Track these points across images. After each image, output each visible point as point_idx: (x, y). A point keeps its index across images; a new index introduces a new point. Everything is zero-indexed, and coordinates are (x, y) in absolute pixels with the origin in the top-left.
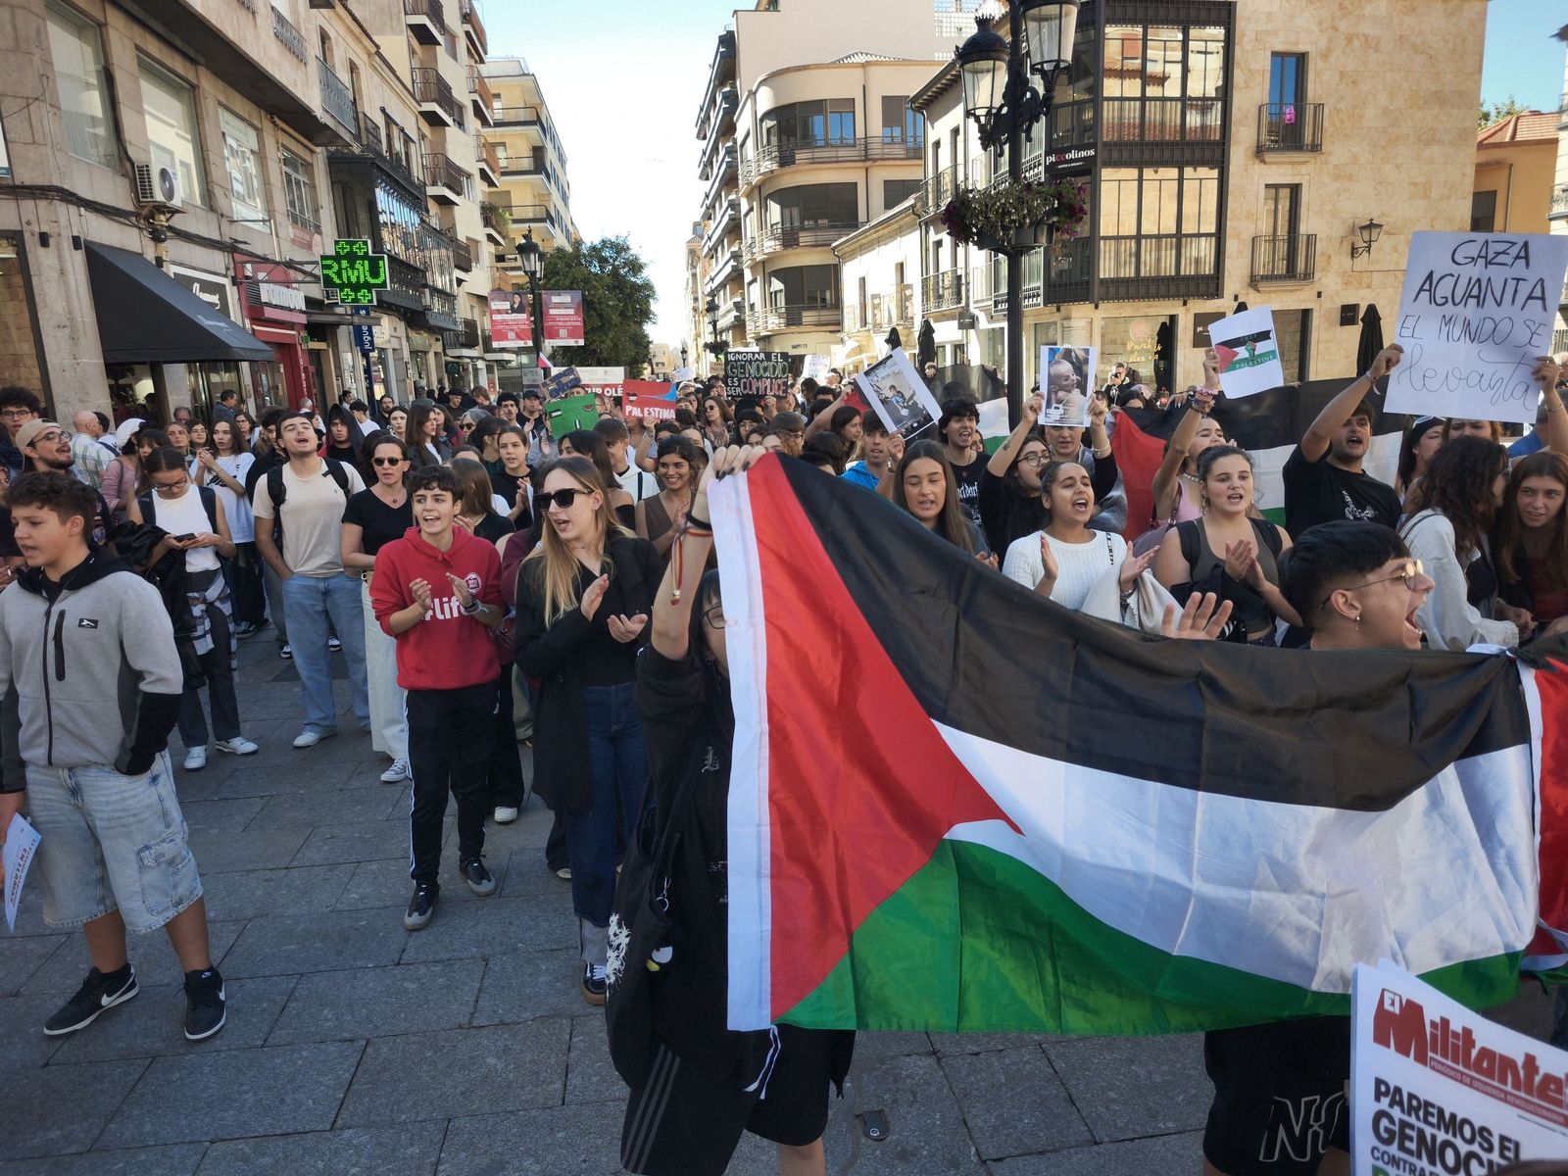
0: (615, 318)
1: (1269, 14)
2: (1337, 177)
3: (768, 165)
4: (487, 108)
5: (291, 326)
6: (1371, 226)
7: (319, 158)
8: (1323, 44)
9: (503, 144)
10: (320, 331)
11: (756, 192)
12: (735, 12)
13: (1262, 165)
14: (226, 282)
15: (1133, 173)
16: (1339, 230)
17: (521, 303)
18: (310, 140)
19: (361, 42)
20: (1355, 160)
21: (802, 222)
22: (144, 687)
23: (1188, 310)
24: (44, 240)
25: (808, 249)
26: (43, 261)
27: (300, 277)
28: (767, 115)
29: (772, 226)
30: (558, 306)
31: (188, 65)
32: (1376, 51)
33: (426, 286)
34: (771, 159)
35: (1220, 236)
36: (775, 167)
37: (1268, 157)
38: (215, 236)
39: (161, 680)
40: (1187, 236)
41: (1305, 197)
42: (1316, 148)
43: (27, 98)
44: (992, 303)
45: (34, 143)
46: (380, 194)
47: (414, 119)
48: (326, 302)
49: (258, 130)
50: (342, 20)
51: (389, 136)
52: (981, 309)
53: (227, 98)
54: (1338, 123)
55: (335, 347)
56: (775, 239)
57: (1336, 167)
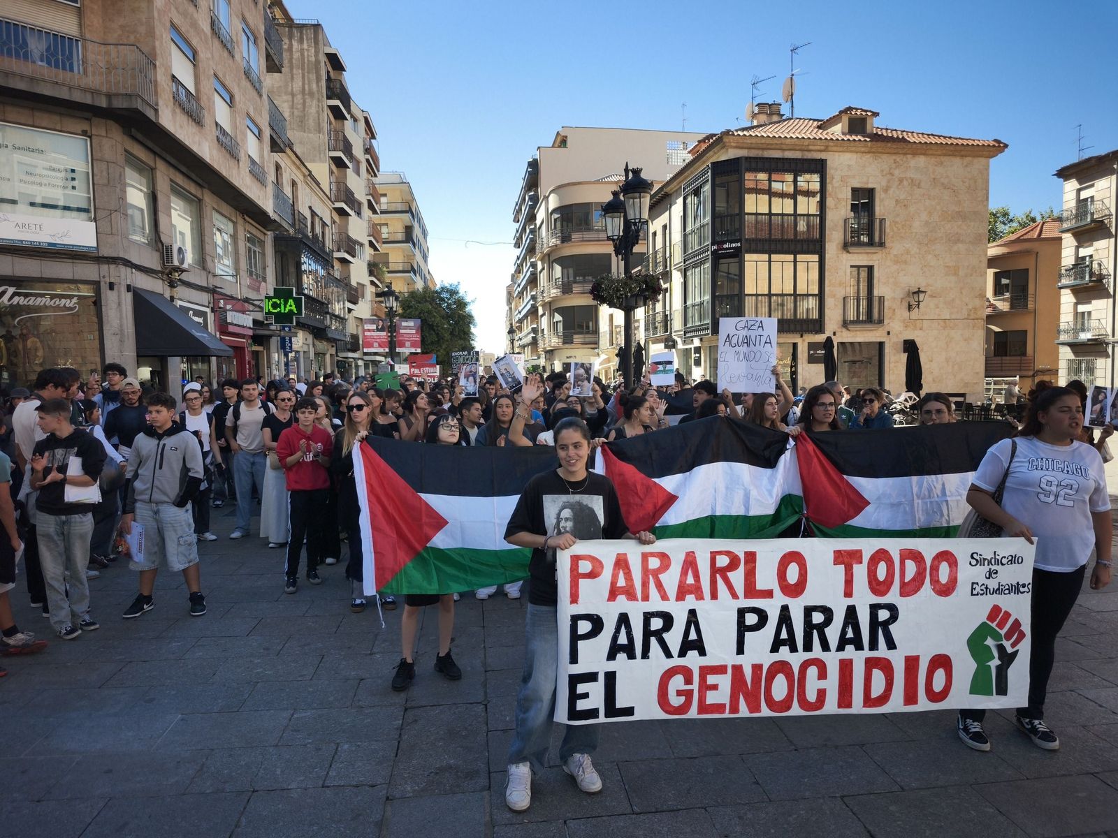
0: (447, 336)
1: (849, 166)
2: (896, 262)
3: (554, 241)
4: (377, 204)
5: (243, 336)
6: (919, 292)
7: (269, 238)
8: (884, 183)
9: (387, 224)
10: (260, 340)
11: (547, 258)
12: (539, 148)
13: (848, 254)
14: (208, 310)
15: (766, 257)
16: (900, 294)
17: (383, 326)
18: (264, 228)
19: (300, 169)
20: (908, 252)
21: (575, 278)
22: (190, 474)
23: (804, 340)
24: (111, 286)
25: (577, 295)
26: (109, 298)
27: (251, 308)
28: (554, 211)
29: (556, 280)
30: (406, 328)
31: (198, 188)
32: (919, 188)
33: (328, 313)
34: (556, 238)
35: (821, 296)
36: (558, 242)
37: (851, 249)
38: (205, 284)
39: (197, 472)
40: (800, 295)
41: (876, 273)
42: (882, 244)
43: (111, 210)
44: (683, 333)
45: (112, 234)
46: (304, 259)
47: (329, 212)
48: (265, 322)
49: (235, 223)
50: (289, 157)
51: (313, 223)
52: (679, 336)
53: (218, 205)
54: (895, 229)
55: (268, 350)
56: (557, 288)
57: (895, 255)
